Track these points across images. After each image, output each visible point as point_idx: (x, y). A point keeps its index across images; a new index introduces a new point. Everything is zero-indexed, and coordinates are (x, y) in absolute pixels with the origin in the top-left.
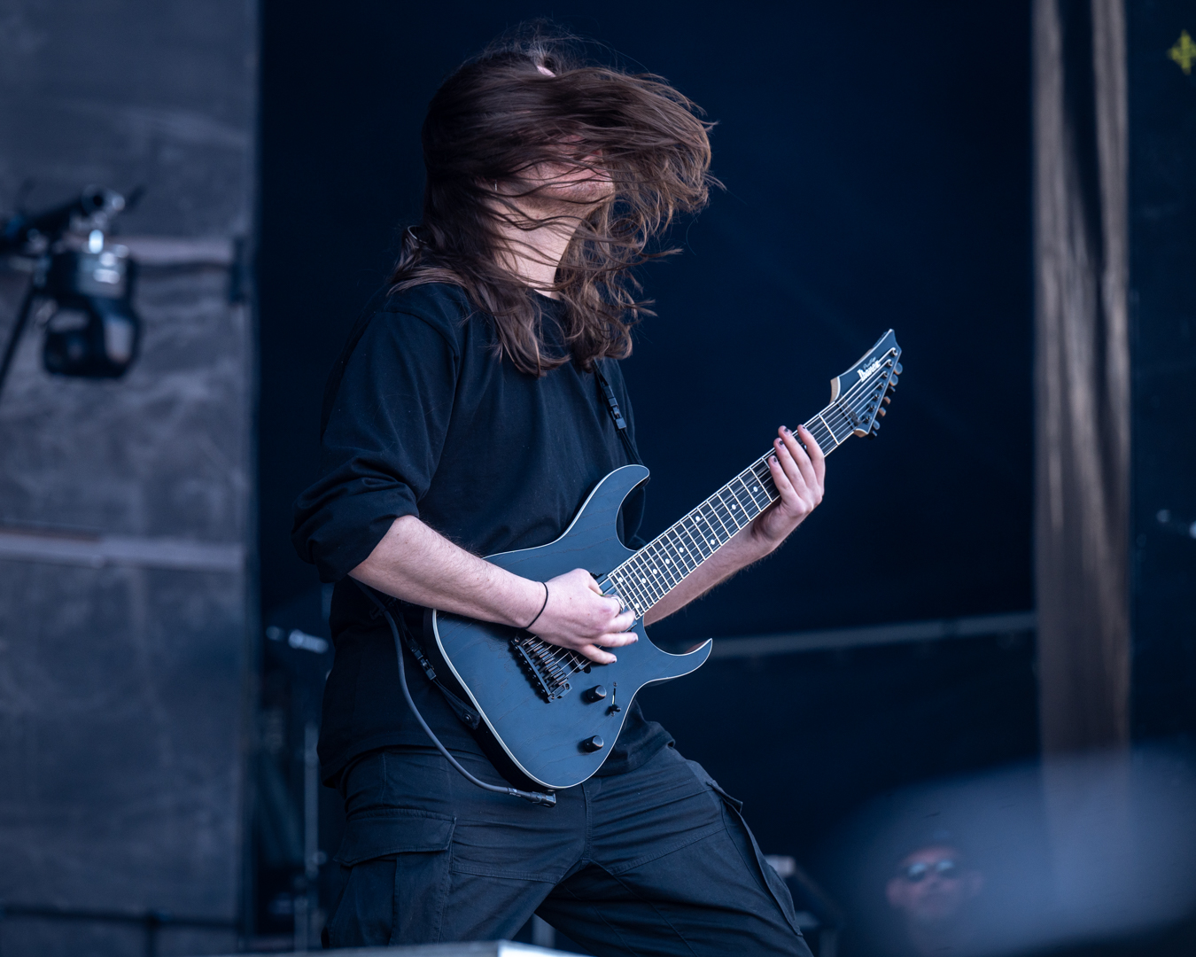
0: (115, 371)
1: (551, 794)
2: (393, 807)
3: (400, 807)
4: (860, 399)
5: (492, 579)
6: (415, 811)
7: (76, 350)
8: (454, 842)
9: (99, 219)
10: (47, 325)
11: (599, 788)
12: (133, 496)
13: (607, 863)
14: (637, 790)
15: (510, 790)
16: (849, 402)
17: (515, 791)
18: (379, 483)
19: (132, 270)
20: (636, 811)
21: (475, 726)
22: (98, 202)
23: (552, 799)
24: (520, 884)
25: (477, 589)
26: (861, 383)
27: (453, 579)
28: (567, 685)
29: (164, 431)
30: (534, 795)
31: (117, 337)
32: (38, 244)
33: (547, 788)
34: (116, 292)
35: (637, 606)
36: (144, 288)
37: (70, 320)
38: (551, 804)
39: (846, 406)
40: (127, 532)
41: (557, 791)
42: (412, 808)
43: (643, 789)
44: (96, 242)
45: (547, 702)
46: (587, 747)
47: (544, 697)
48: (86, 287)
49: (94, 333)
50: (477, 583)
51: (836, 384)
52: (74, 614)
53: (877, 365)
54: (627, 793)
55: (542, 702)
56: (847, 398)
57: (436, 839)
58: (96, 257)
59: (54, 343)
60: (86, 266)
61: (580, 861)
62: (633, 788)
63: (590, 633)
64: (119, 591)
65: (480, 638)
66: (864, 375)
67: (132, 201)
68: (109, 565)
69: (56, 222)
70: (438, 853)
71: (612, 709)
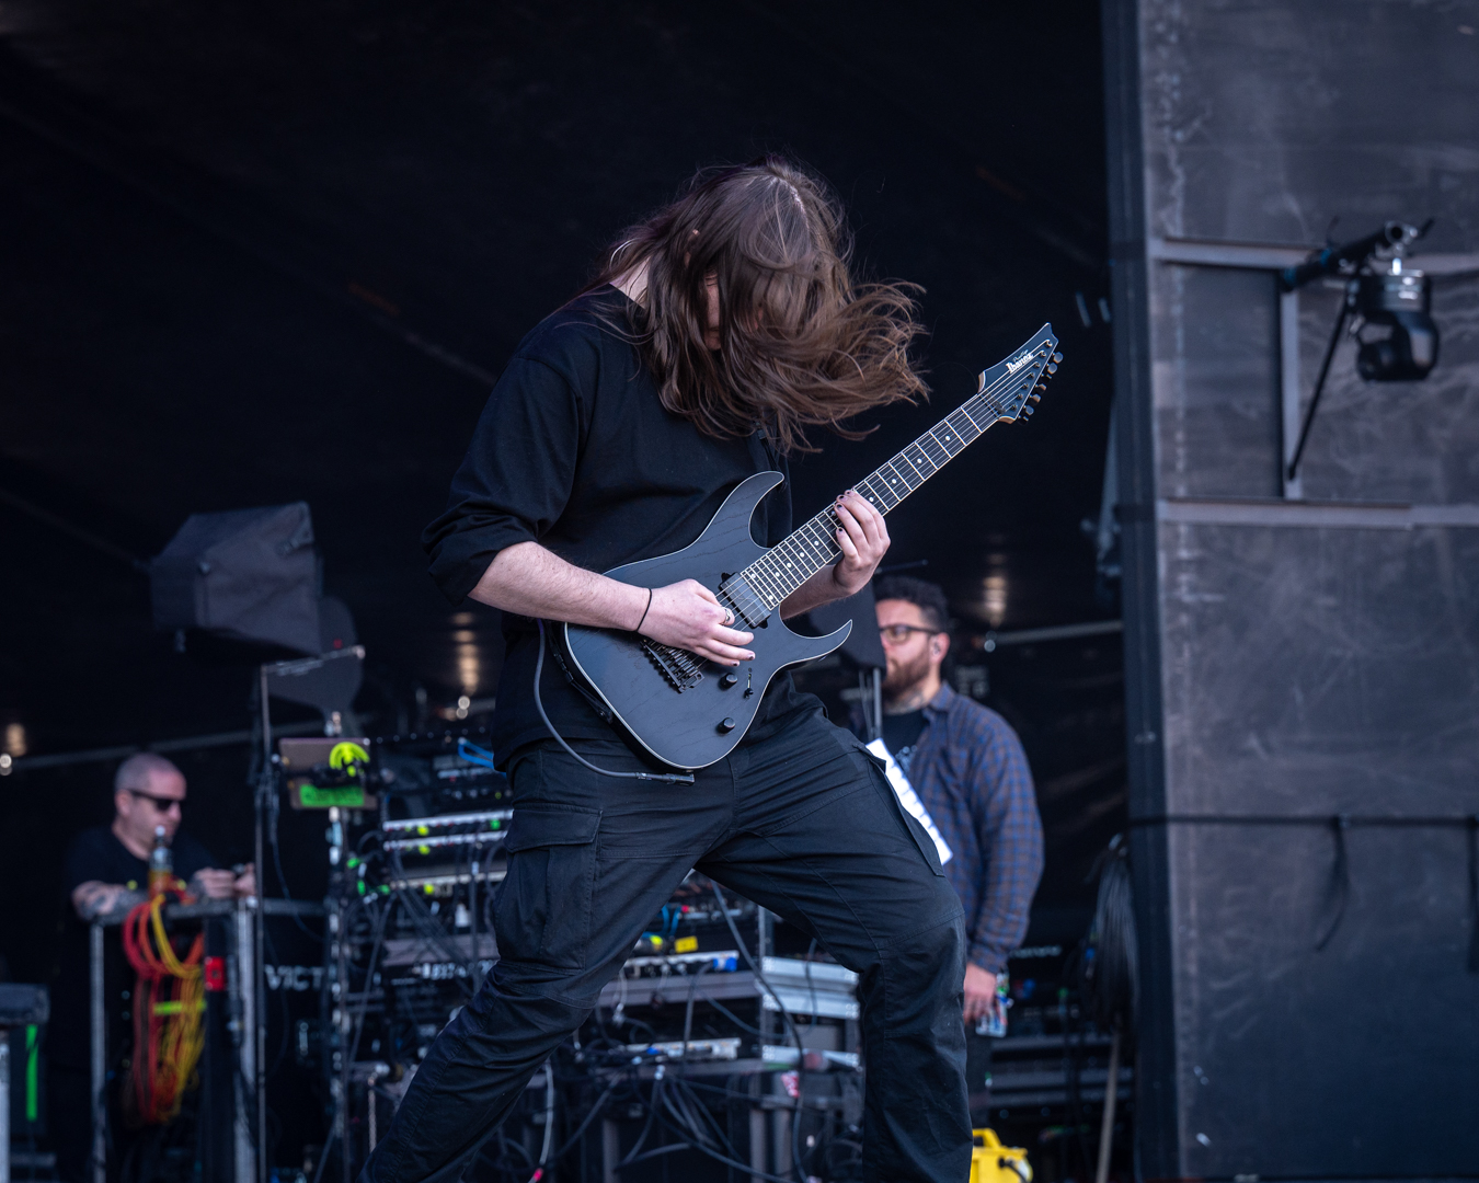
0: (1419, 373)
1: (688, 774)
2: (547, 801)
3: (552, 802)
4: (1006, 389)
5: (595, 592)
6: (565, 806)
7: (1386, 358)
8: (600, 833)
9: (1398, 247)
10: (1358, 336)
11: (745, 763)
12: (1435, 470)
13: (755, 829)
14: (785, 760)
15: (638, 774)
16: (993, 394)
17: (644, 775)
18: (487, 518)
19: (1428, 285)
20: (783, 779)
21: (610, 720)
22: (1397, 234)
23: (691, 779)
24: (665, 861)
25: (583, 603)
26: (1009, 374)
27: (557, 597)
28: (699, 676)
29: (1457, 414)
30: (666, 777)
31: (1420, 346)
32: (1348, 268)
33: (685, 770)
34: (1416, 307)
35: (770, 598)
36: (1438, 296)
37: (1376, 333)
38: (690, 784)
39: (989, 396)
40: (1433, 501)
41: (695, 772)
42: (563, 803)
43: (790, 758)
44: (1397, 268)
45: (680, 692)
46: (722, 730)
47: (676, 688)
48: (1392, 306)
49: (1400, 341)
50: (581, 598)
51: (983, 377)
52: (1392, 572)
53: (1030, 357)
54: (774, 765)
55: (676, 693)
56: (990, 390)
57: (583, 832)
58: (1399, 279)
59: (1367, 353)
60: (1391, 288)
61: (728, 830)
62: (780, 759)
63: (694, 633)
64: (1429, 548)
65: (604, 643)
66: (1013, 368)
67: (1424, 230)
68: (1418, 528)
69: (1361, 251)
70: (585, 845)
71: (747, 693)
